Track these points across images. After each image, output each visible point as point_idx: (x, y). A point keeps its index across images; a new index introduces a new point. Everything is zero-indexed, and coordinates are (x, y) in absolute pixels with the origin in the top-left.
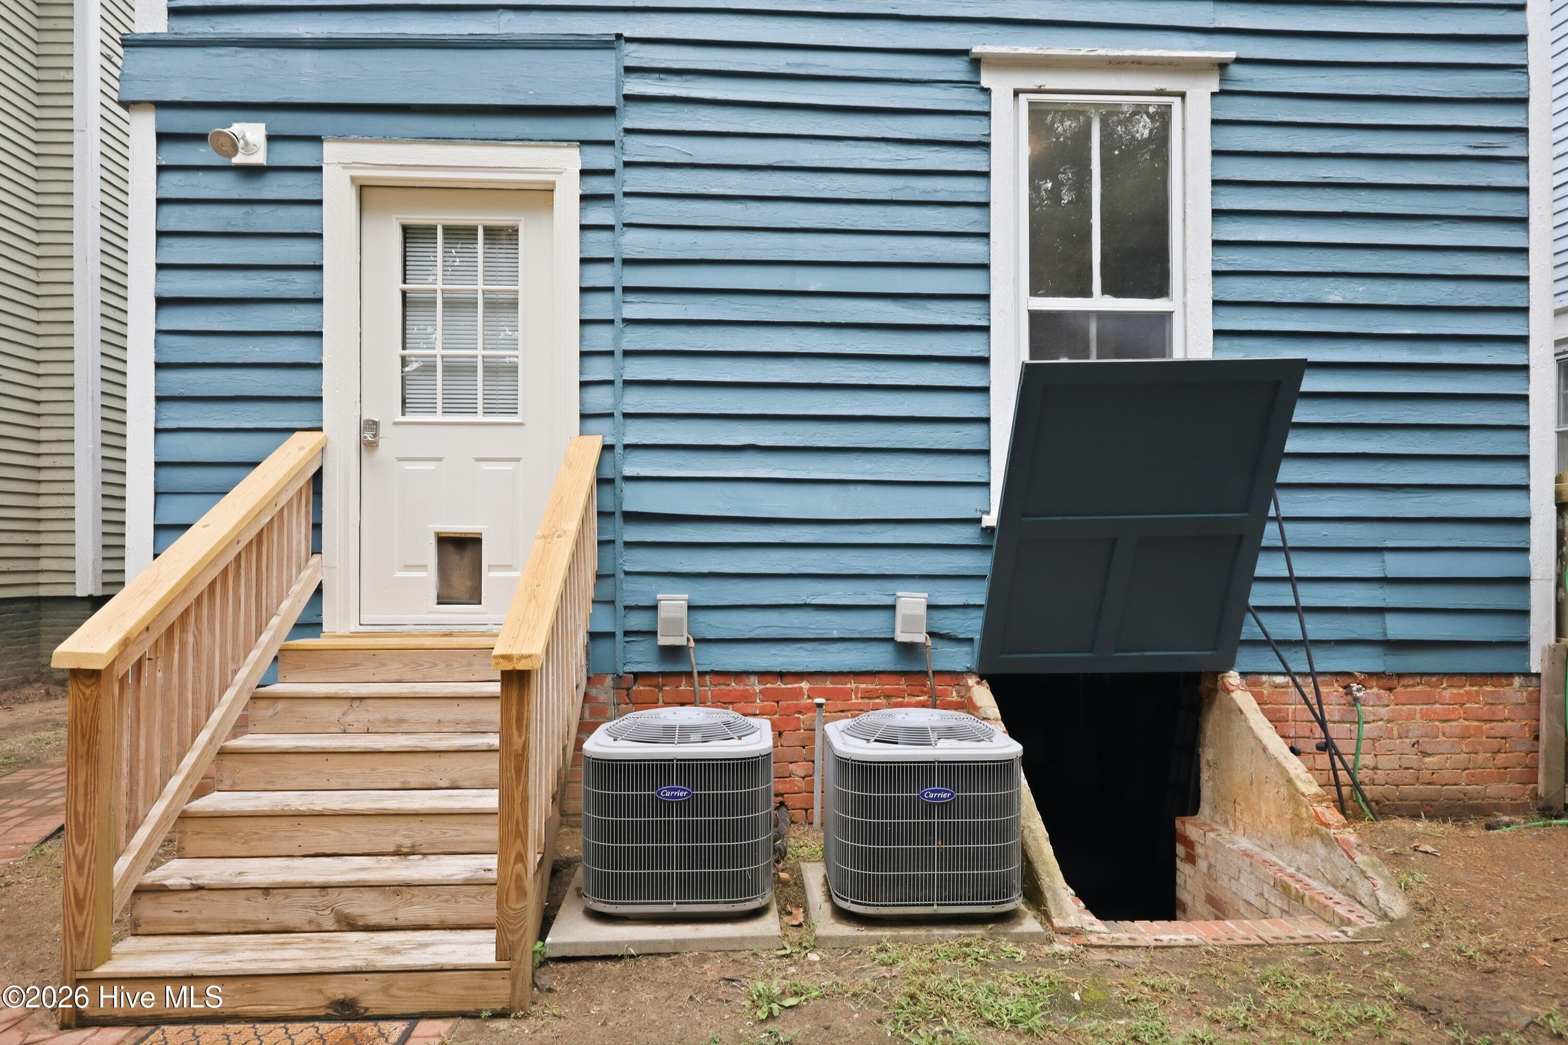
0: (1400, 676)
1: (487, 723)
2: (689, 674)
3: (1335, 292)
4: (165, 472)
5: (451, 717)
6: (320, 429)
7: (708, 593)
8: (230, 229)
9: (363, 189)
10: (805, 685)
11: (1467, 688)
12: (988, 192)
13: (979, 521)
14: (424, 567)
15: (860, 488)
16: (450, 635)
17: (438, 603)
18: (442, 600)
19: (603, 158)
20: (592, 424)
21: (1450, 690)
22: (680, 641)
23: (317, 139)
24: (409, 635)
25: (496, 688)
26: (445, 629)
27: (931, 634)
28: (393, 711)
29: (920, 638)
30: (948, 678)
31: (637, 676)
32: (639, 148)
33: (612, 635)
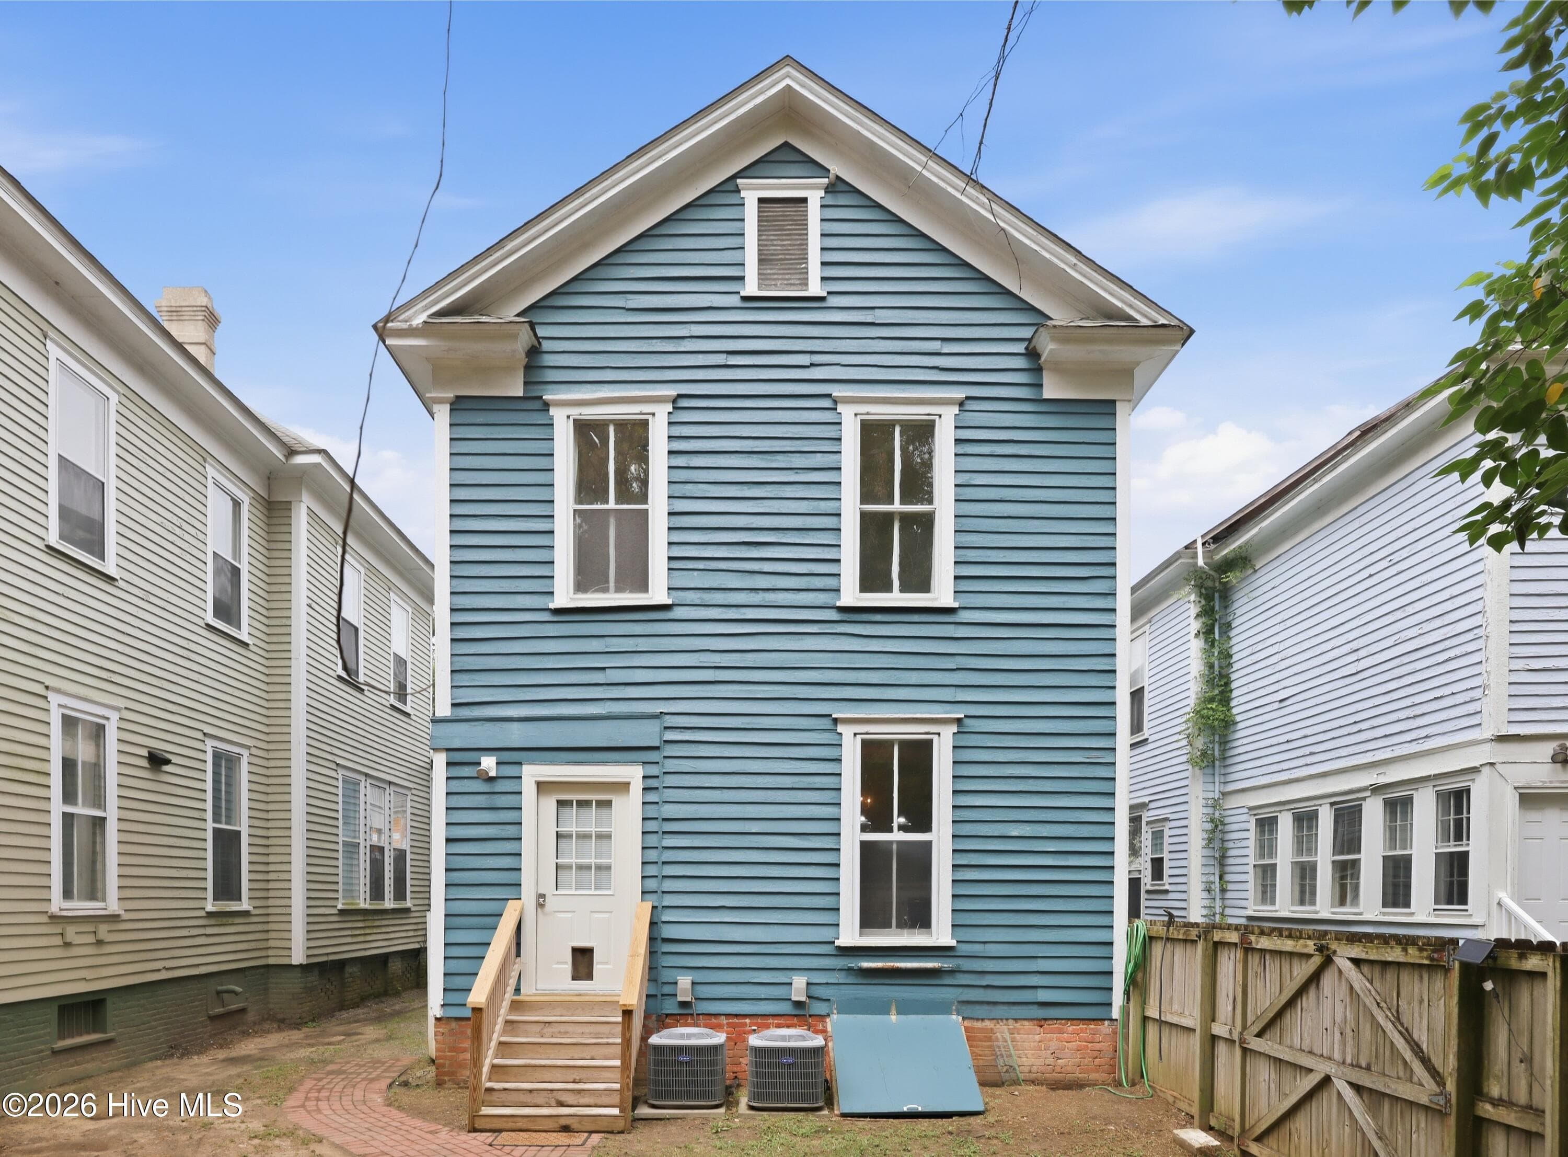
0: (1046, 1020)
1: (604, 1034)
2: (692, 1015)
3: (1015, 831)
4: (449, 919)
5: (587, 1031)
6: (520, 899)
7: (701, 976)
8: (480, 806)
9: (539, 784)
10: (748, 1021)
11: (1081, 1026)
12: (840, 783)
13: (834, 942)
14: (566, 963)
15: (776, 926)
16: (580, 995)
17: (573, 979)
18: (574, 978)
19: (654, 770)
20: (647, 896)
21: (1072, 1027)
22: (689, 999)
23: (520, 764)
24: (560, 995)
25: (620, 1019)
26: (576, 992)
27: (809, 997)
28: (563, 1028)
29: (803, 999)
30: (818, 1018)
31: (667, 1015)
32: (671, 765)
33: (656, 996)
